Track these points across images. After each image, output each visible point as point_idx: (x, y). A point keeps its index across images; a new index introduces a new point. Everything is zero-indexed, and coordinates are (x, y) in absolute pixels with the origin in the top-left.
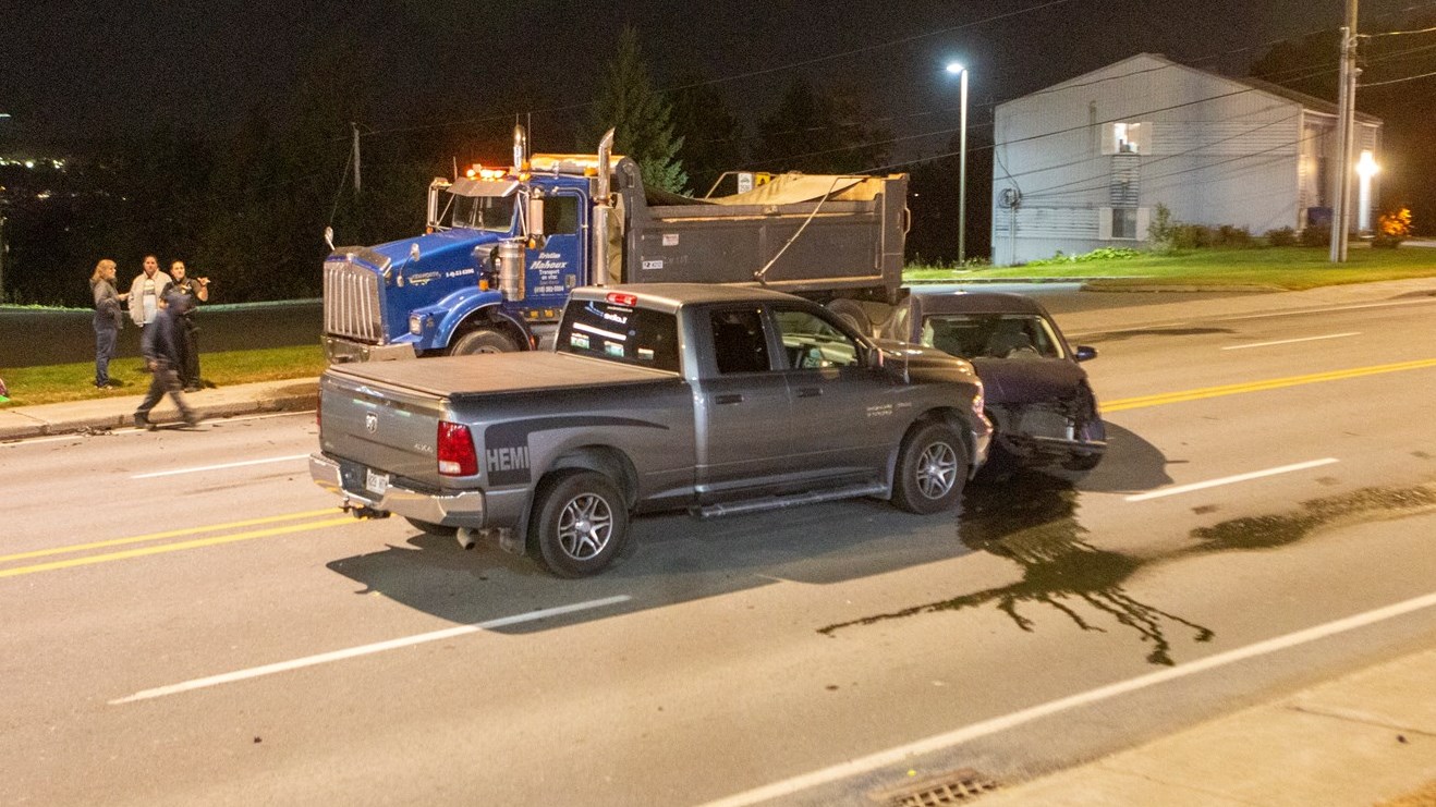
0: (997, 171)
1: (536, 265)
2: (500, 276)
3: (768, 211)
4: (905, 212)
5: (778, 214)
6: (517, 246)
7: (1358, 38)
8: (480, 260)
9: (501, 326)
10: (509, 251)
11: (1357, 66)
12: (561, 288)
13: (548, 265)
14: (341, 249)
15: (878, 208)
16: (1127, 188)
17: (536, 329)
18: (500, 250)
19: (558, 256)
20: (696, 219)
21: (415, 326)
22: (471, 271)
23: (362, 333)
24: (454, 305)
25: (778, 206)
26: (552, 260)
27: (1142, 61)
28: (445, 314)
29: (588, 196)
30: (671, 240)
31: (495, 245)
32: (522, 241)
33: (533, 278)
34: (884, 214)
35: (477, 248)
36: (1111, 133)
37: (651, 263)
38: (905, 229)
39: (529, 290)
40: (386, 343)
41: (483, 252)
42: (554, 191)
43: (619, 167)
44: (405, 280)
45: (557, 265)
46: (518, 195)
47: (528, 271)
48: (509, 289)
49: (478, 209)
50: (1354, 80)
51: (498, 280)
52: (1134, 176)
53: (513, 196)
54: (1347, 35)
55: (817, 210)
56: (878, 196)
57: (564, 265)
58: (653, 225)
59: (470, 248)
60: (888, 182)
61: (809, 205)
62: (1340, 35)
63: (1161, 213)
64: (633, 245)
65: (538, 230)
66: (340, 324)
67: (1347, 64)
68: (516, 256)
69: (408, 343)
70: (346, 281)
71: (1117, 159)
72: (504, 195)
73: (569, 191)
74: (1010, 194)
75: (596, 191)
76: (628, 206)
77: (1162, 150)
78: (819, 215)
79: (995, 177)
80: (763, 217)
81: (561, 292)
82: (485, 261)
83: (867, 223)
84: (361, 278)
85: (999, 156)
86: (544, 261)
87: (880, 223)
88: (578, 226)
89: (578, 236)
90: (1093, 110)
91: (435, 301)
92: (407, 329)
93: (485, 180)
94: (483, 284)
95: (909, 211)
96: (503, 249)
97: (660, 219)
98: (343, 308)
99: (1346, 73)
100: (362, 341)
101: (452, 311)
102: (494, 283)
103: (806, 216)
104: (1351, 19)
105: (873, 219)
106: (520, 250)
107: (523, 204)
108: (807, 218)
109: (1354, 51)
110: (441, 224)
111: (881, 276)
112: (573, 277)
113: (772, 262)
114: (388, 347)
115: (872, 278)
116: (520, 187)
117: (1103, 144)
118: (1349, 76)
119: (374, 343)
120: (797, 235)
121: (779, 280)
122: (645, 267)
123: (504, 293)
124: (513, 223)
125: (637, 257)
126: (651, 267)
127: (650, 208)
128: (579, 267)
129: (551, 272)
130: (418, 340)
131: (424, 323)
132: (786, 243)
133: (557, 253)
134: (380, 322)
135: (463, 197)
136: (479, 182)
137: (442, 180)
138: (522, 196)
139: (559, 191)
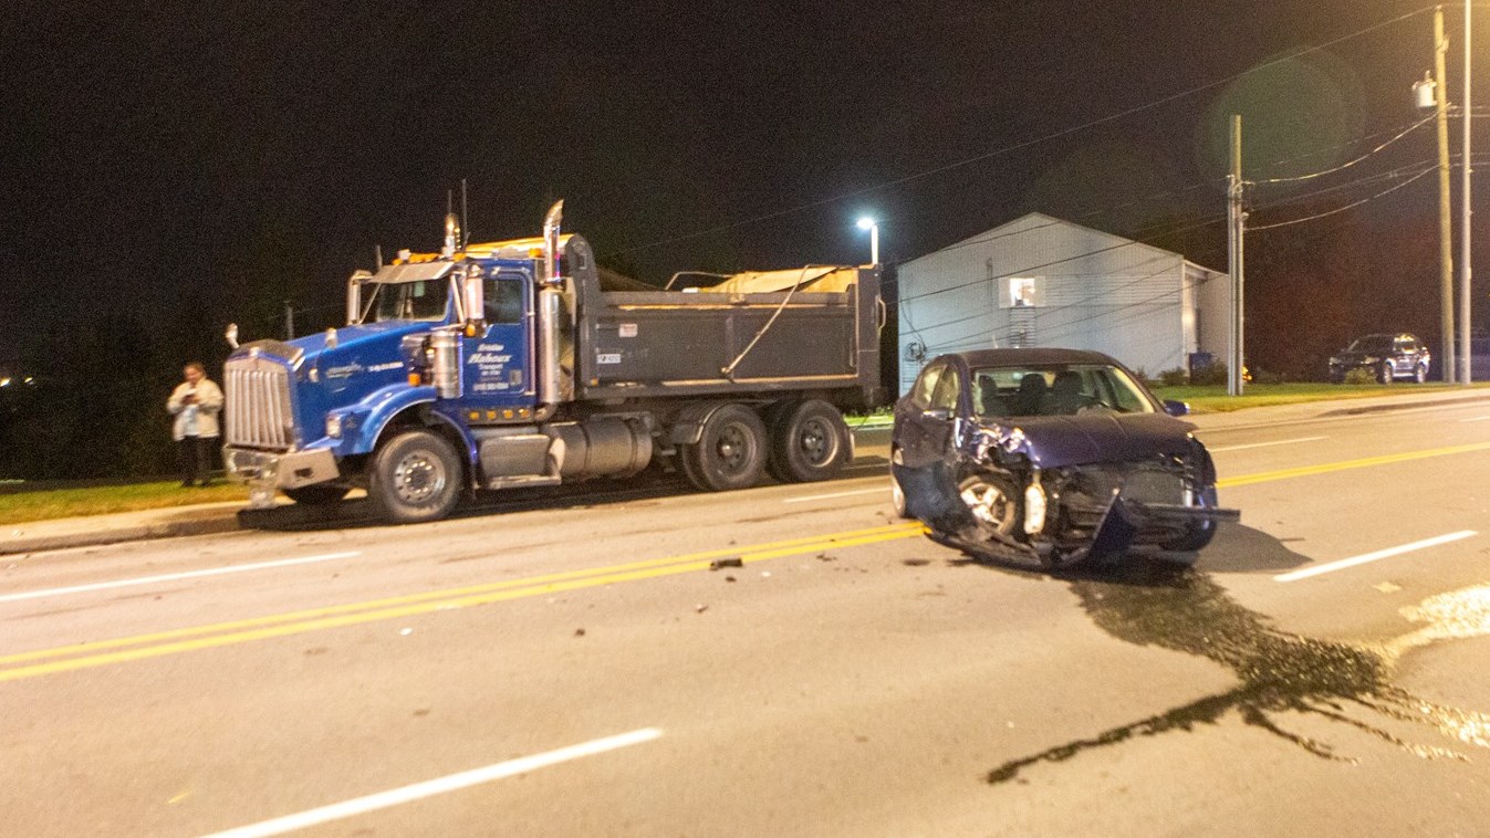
0: (903, 327)
1: (475, 358)
2: (433, 370)
3: (733, 300)
4: (880, 304)
5: (745, 303)
6: (453, 334)
7: (1244, 185)
8: (408, 351)
9: (437, 429)
10: (443, 340)
11: (1244, 211)
12: (503, 386)
13: (489, 358)
14: (245, 345)
15: (851, 301)
16: (1024, 338)
17: (478, 433)
18: (432, 339)
19: (500, 348)
20: (656, 307)
21: (334, 428)
22: (399, 365)
23: (271, 440)
24: (379, 404)
25: (746, 295)
26: (495, 353)
27: (1034, 220)
28: (369, 412)
29: (534, 278)
30: (628, 331)
31: (426, 334)
32: (458, 330)
33: (472, 374)
34: (857, 307)
35: (405, 338)
36: (1007, 288)
37: (608, 356)
38: (881, 323)
39: (467, 388)
40: (299, 449)
41: (413, 342)
42: (494, 273)
43: (568, 246)
44: (321, 374)
45: (499, 359)
46: (453, 279)
47: (466, 366)
48: (444, 384)
49: (407, 298)
50: (1241, 224)
51: (432, 374)
52: (1031, 327)
53: (445, 279)
54: (1233, 182)
55: (787, 300)
56: (850, 288)
57: (507, 358)
58: (609, 313)
59: (397, 338)
60: (860, 271)
61: (779, 295)
62: (1227, 183)
64: (586, 335)
65: (477, 314)
66: (244, 433)
67: (1234, 209)
68: (453, 345)
69: (325, 448)
70: (251, 381)
71: (1014, 312)
72: (436, 277)
73: (512, 272)
74: (915, 347)
75: (543, 274)
76: (579, 290)
77: (1056, 302)
78: (790, 306)
79: (900, 331)
80: (729, 307)
81: (504, 390)
82: (415, 354)
83: (840, 316)
84: (268, 375)
85: (905, 311)
86: (485, 353)
87: (853, 316)
88: (522, 315)
89: (523, 325)
90: (990, 266)
91: (357, 399)
92: (323, 433)
93: (412, 268)
94: (414, 378)
95: (883, 304)
96: (437, 339)
97: (616, 306)
98: (248, 413)
99: (1234, 217)
100: (270, 450)
101: (376, 410)
102: (426, 378)
103: (775, 306)
104: (1235, 167)
105: (846, 312)
106: (456, 339)
107: (460, 287)
108: (777, 309)
109: (1240, 196)
111: (857, 376)
112: (518, 373)
113: (740, 357)
114: (301, 453)
115: (848, 376)
116: (455, 268)
117: (1000, 299)
118: (1237, 219)
119: (283, 451)
120: (767, 327)
121: (750, 377)
122: (600, 361)
123: (439, 389)
124: (447, 310)
125: (592, 351)
126: (607, 361)
127: (605, 294)
128: (525, 364)
129: (492, 367)
130: (337, 444)
131: (343, 423)
132: (754, 337)
133: (499, 344)
134: (290, 424)
135: (389, 286)
136: (407, 267)
137: (364, 272)
138: (458, 276)
139: (499, 273)
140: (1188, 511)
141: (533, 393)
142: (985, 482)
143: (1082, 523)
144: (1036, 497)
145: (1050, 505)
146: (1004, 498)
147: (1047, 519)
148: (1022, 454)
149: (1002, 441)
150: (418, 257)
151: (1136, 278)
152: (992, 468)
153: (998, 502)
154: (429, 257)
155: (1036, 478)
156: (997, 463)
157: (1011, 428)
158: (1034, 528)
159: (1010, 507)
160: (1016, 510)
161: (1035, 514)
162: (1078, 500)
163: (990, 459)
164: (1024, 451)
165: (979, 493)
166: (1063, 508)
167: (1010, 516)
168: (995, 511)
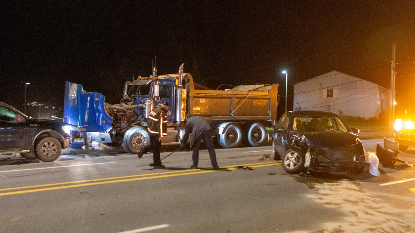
0: (295, 102)
2: (145, 110)
3: (234, 93)
4: (278, 96)
5: (237, 94)
7: (396, 64)
10: (148, 102)
11: (395, 72)
15: (269, 95)
16: (330, 107)
25: (237, 92)
27: (334, 72)
29: (175, 85)
30: (202, 101)
32: (152, 99)
37: (196, 108)
38: (278, 101)
43: (185, 76)
49: (139, 89)
50: (395, 76)
51: (144, 112)
52: (332, 103)
53: (150, 84)
54: (393, 63)
55: (249, 93)
56: (269, 91)
61: (247, 92)
62: (391, 63)
63: (340, 113)
64: (190, 102)
65: (158, 95)
67: (393, 71)
71: (327, 99)
72: (147, 84)
73: (169, 83)
74: (298, 108)
75: (178, 84)
77: (340, 96)
79: (294, 103)
80: (233, 95)
85: (295, 97)
88: (172, 95)
89: (172, 98)
90: (320, 85)
93: (142, 81)
96: (146, 102)
97: (199, 94)
99: (393, 73)
104: (393, 59)
105: (268, 98)
106: (151, 102)
107: (153, 87)
108: (247, 96)
109: (395, 68)
110: (128, 96)
111: (270, 116)
113: (235, 110)
116: (152, 81)
117: (323, 95)
120: (243, 101)
121: (238, 116)
122: (194, 110)
124: (150, 93)
126: (196, 110)
127: (196, 90)
128: (172, 109)
132: (240, 104)
135: (135, 86)
136: (140, 81)
137: (129, 82)
138: (153, 84)
139: (165, 83)
140: (354, 162)
141: (174, 118)
142: (294, 151)
143: (322, 165)
144: (308, 156)
145: (312, 159)
146: (299, 156)
147: (311, 163)
148: (305, 143)
149: (299, 139)
150: (143, 78)
151: (364, 90)
152: (295, 147)
153: (298, 157)
154: (146, 78)
155: (309, 150)
156: (297, 145)
157: (302, 135)
158: (307, 165)
159: (301, 159)
160: (302, 160)
161: (307, 161)
162: (320, 157)
163: (295, 144)
164: (305, 142)
165: (292, 154)
166: (316, 160)
167: (301, 162)
168: (296, 160)
